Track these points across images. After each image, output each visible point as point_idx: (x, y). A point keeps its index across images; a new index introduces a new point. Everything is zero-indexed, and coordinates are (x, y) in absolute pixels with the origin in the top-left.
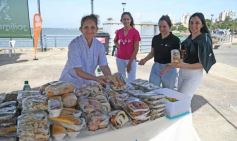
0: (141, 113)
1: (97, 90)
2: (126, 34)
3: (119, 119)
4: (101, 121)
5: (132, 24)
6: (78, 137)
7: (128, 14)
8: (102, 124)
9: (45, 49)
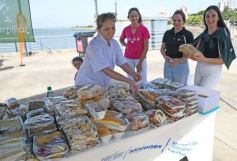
0: (178, 110)
1: (124, 91)
2: (134, 31)
3: (157, 117)
4: (143, 120)
5: (140, 20)
6: (123, 137)
7: (136, 9)
8: (144, 123)
9: (30, 53)
